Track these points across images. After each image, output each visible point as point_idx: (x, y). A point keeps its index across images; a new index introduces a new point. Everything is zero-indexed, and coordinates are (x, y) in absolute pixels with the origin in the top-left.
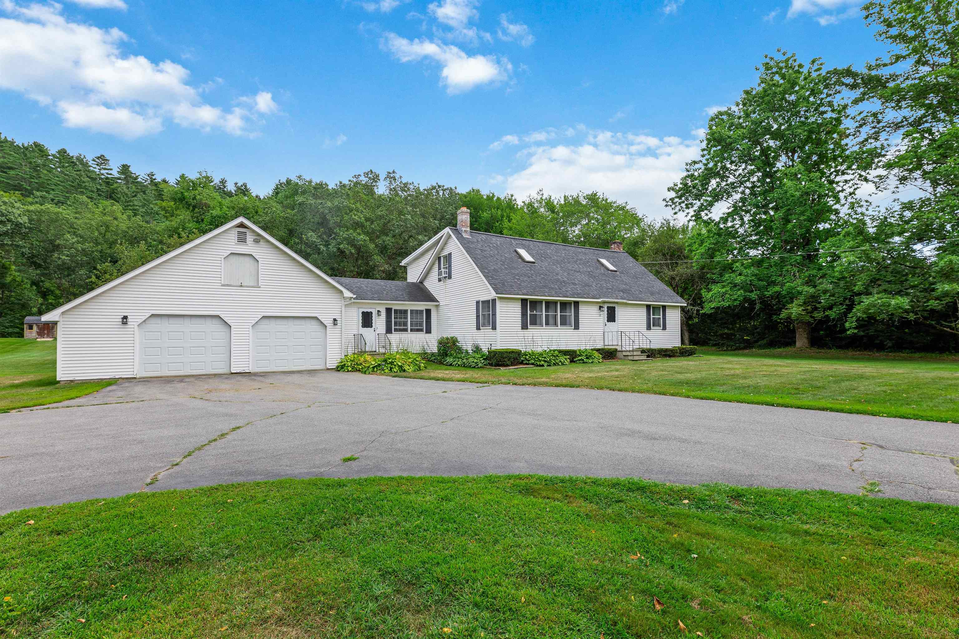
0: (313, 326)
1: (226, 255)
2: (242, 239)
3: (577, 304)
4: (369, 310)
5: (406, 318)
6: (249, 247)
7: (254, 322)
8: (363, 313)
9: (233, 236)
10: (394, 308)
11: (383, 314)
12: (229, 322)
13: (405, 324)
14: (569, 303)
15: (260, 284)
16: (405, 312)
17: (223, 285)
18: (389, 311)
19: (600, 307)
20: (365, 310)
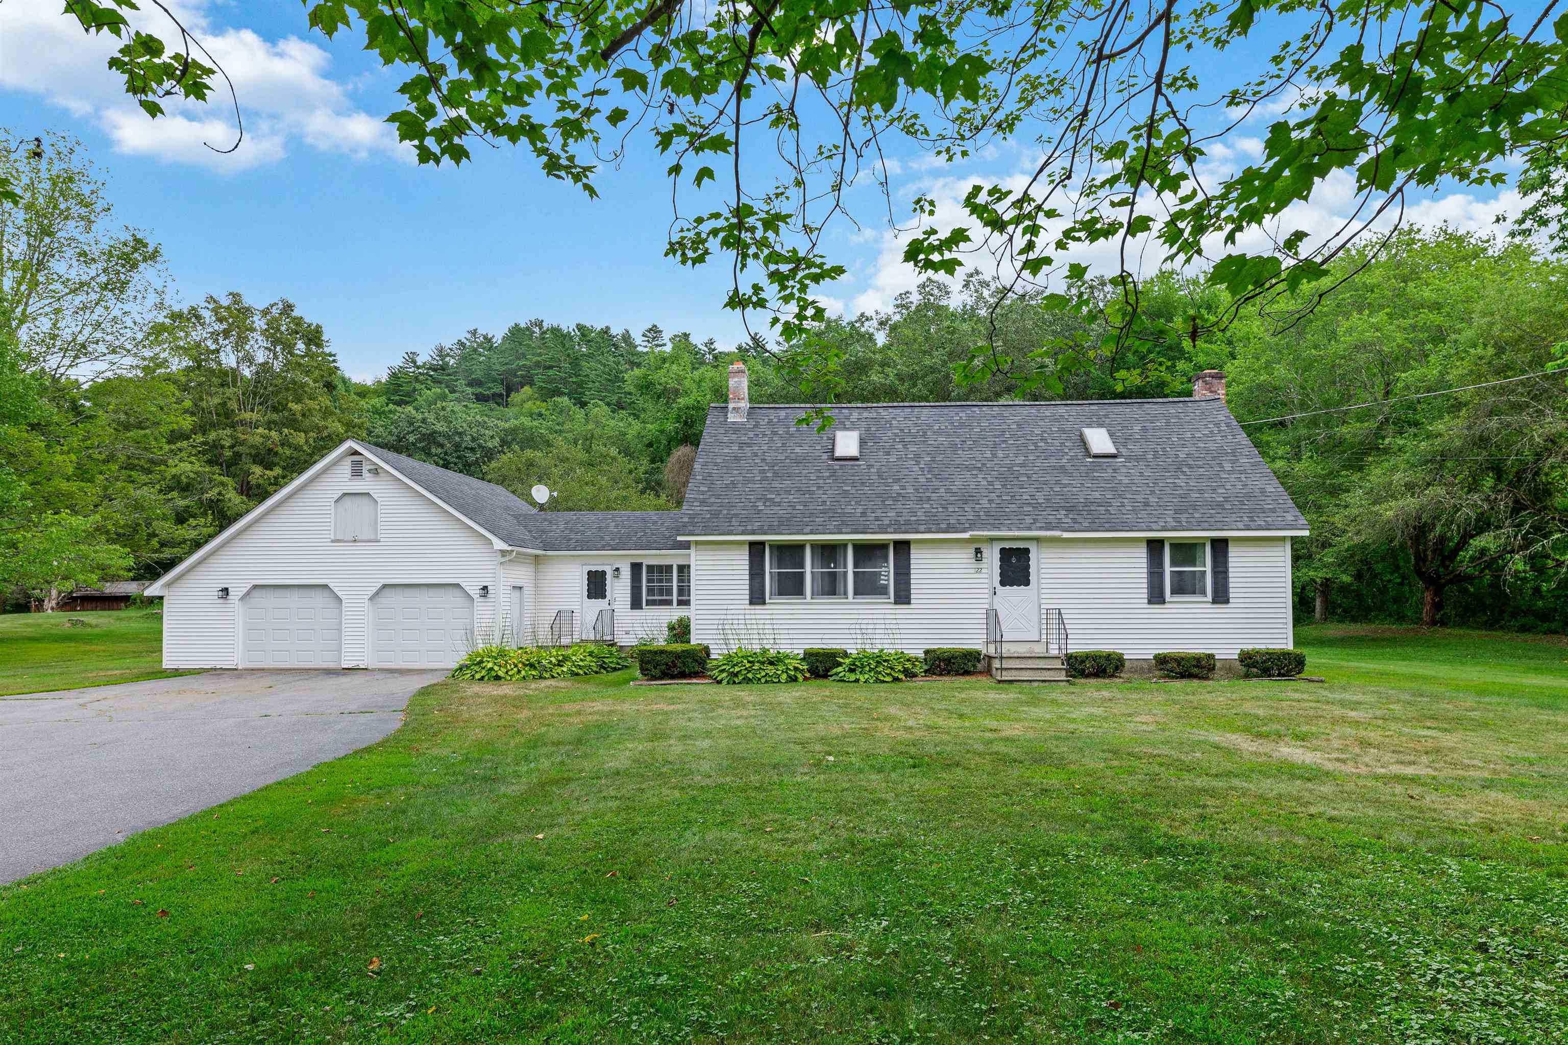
0: (452, 599)
1: (336, 497)
2: (357, 473)
3: (903, 547)
4: (600, 568)
5: (671, 581)
6: (365, 484)
7: (371, 593)
8: (589, 573)
9: (346, 467)
10: (646, 562)
11: (626, 573)
12: (339, 594)
13: (669, 592)
14: (882, 547)
15: (379, 536)
16: (669, 568)
17: (333, 541)
18: (636, 568)
19: (978, 551)
20: (594, 569)
